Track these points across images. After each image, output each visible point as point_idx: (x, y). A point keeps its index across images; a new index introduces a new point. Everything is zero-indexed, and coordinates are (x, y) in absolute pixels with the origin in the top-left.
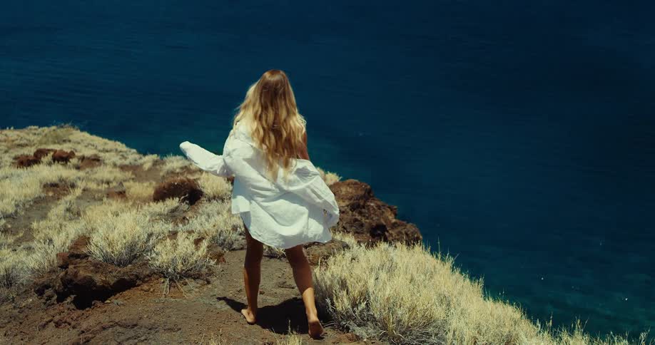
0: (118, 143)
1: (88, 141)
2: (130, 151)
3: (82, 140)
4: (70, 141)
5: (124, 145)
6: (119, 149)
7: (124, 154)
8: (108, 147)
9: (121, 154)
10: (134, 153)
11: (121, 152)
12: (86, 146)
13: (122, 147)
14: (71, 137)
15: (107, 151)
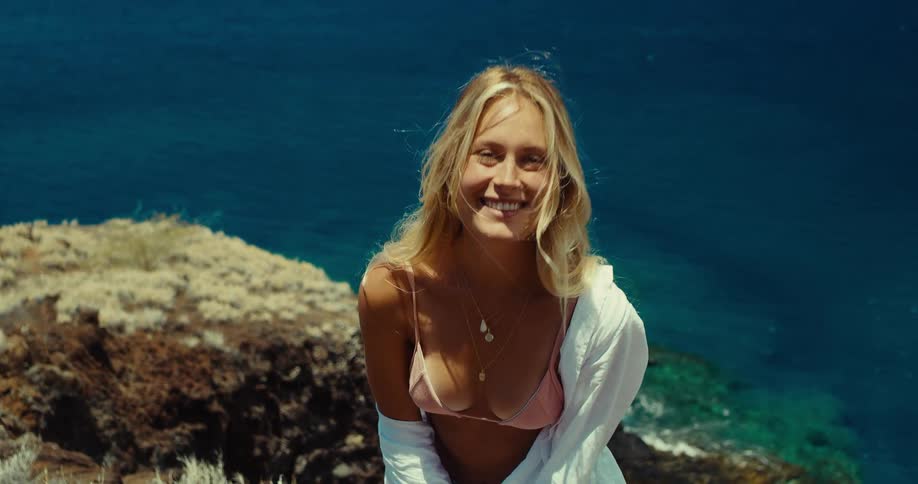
0: (308, 267)
1: (233, 262)
2: (332, 290)
3: (217, 260)
4: (186, 259)
5: (321, 272)
6: (308, 284)
7: (317, 298)
8: (278, 279)
9: (308, 298)
10: (343, 296)
11: (310, 291)
12: (223, 275)
13: (316, 278)
14: (192, 251)
15: (276, 290)
